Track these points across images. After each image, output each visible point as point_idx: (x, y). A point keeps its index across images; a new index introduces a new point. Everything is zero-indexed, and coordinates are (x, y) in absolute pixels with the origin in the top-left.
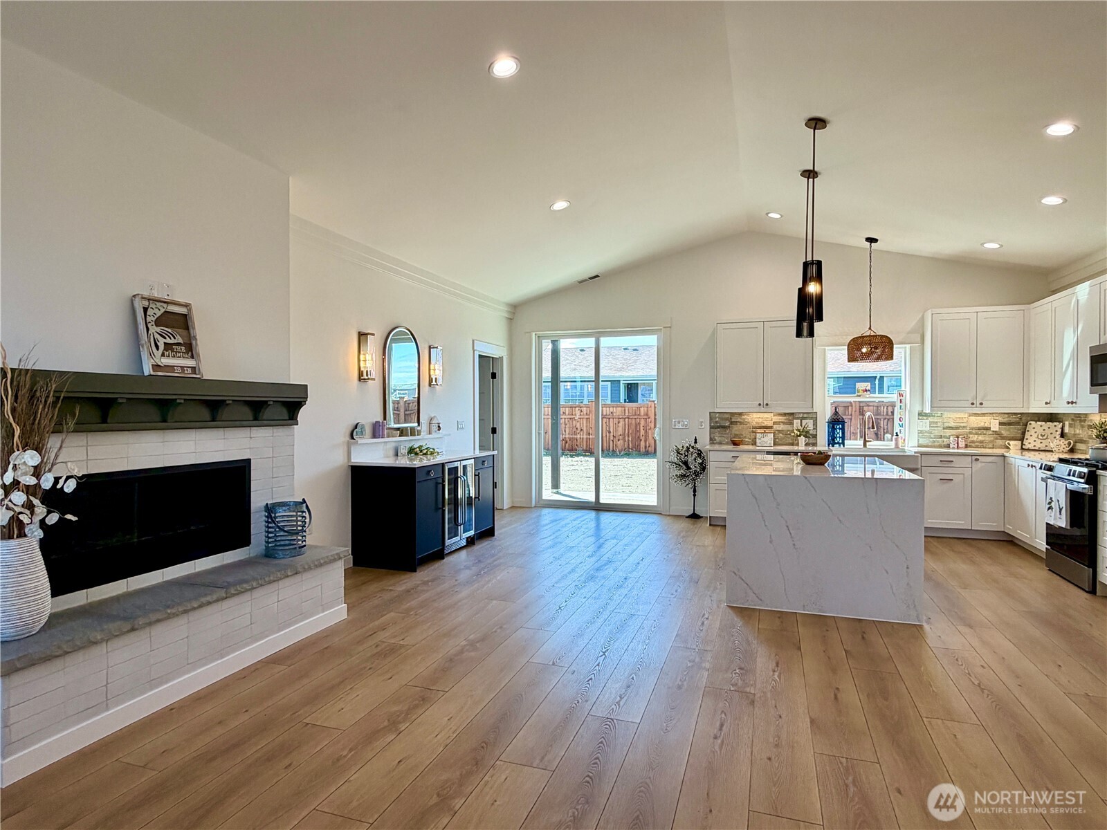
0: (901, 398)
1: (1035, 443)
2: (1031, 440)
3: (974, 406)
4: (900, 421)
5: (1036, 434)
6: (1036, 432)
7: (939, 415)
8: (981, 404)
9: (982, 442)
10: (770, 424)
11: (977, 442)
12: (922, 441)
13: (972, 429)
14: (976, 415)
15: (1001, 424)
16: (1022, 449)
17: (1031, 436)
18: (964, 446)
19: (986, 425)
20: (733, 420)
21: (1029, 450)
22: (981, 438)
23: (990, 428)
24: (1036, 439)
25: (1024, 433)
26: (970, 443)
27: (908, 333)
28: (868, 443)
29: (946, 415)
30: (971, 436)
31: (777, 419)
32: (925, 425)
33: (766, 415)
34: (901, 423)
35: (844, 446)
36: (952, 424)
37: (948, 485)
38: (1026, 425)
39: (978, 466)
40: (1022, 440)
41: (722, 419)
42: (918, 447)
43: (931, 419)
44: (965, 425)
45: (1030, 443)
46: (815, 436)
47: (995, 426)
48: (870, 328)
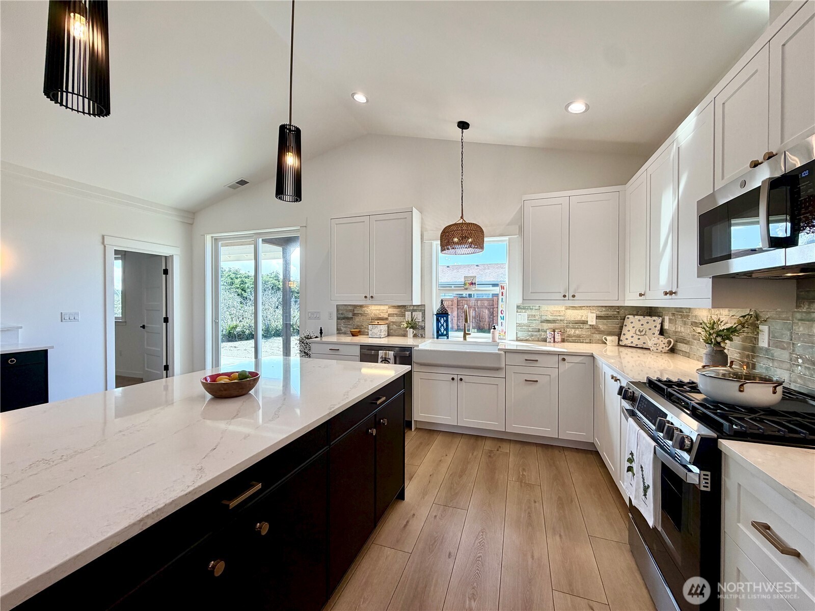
0: (503, 290)
1: (632, 340)
2: (628, 335)
3: (567, 298)
4: (502, 314)
5: (634, 329)
6: (634, 327)
7: (537, 308)
8: (574, 296)
9: (579, 336)
10: (386, 316)
11: (574, 336)
12: (521, 335)
13: (570, 322)
14: (574, 308)
15: (598, 317)
16: (619, 345)
17: (629, 331)
18: (560, 340)
19: (583, 319)
20: (355, 312)
21: (625, 346)
22: (577, 332)
23: (587, 321)
24: (634, 335)
25: (621, 328)
26: (568, 337)
27: (508, 225)
28: (467, 336)
29: (545, 308)
30: (568, 330)
31: (391, 311)
32: (523, 318)
33: (382, 308)
34: (502, 316)
35: (448, 338)
36: (550, 318)
37: (534, 387)
38: (624, 320)
39: (565, 366)
40: (619, 335)
41: (347, 311)
42: (517, 340)
43: (529, 312)
44: (562, 318)
45: (627, 339)
46: (423, 328)
47: (592, 321)
48: (462, 217)
